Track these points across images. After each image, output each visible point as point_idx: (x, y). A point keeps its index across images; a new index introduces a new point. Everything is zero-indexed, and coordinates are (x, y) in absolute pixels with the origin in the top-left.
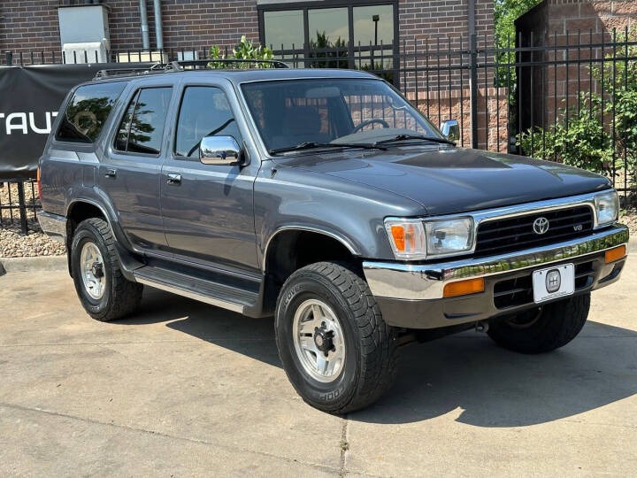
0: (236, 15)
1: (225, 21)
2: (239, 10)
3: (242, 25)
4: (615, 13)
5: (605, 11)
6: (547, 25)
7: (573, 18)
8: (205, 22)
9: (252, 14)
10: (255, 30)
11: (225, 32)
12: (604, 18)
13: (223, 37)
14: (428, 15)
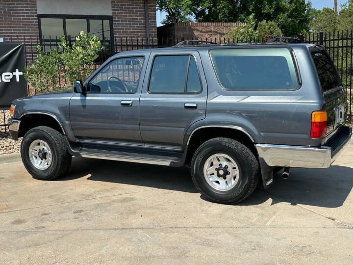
0: (25, 19)
1: (18, 21)
2: (27, 16)
3: (29, 25)
4: (201, 32)
5: (197, 30)
6: (174, 35)
7: (185, 33)
8: (6, 21)
9: (35, 19)
10: (36, 28)
11: (19, 27)
12: (196, 33)
13: (17, 30)
14: (127, 27)
